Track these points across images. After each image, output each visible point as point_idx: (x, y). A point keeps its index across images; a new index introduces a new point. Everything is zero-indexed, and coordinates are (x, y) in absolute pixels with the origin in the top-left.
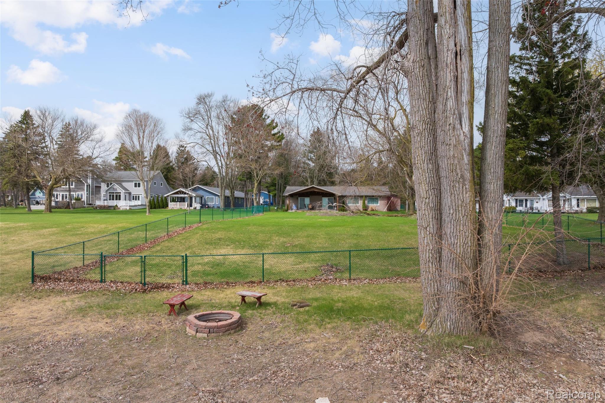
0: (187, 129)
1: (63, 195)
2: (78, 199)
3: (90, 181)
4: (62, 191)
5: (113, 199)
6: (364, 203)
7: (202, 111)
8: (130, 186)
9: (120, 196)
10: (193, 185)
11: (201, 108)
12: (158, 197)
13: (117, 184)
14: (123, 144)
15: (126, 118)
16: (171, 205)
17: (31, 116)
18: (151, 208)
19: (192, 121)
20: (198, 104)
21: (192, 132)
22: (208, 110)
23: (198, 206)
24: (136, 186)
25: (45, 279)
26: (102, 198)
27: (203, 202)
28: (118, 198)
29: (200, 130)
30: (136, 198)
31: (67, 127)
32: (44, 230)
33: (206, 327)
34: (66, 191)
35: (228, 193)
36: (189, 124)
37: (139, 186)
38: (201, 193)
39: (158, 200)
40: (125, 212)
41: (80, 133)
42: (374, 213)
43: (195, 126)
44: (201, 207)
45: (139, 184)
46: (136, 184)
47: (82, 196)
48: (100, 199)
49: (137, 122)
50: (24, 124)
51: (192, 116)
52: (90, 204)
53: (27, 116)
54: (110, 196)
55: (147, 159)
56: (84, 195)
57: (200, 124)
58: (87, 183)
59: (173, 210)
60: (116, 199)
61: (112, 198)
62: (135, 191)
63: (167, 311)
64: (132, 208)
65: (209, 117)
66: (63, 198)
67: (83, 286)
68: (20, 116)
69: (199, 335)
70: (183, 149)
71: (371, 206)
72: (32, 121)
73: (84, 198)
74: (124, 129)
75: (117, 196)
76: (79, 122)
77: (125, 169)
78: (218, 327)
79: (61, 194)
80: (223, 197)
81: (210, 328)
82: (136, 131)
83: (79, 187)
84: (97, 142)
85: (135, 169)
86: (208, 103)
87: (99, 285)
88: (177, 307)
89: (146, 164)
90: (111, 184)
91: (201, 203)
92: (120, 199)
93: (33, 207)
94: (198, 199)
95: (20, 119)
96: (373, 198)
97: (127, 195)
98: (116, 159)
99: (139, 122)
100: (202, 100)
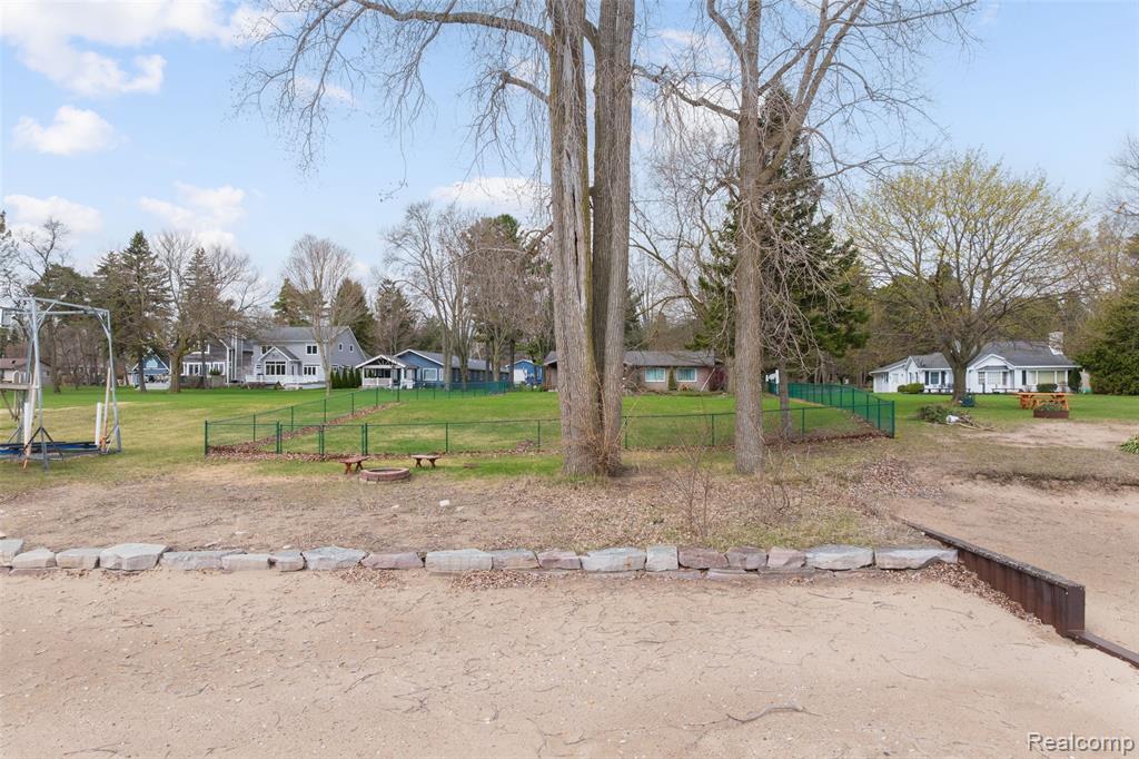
0: (390, 259)
1: (191, 366)
2: (216, 373)
3: (234, 343)
4: (190, 360)
5: (273, 373)
6: (671, 377)
7: (415, 229)
8: (300, 351)
9: (284, 367)
10: (399, 350)
11: (414, 227)
12: (345, 370)
13: (280, 348)
14: (287, 280)
15: (296, 248)
16: (367, 382)
17: (145, 241)
18: (334, 388)
19: (399, 245)
20: (409, 218)
21: (400, 264)
22: (424, 229)
23: (410, 385)
24: (309, 352)
25: (219, 450)
26: (256, 371)
27: (419, 377)
28: (281, 370)
29: (413, 261)
30: (310, 371)
31: (200, 255)
32: (192, 411)
33: (376, 476)
34: (197, 360)
35: (456, 361)
36: (394, 251)
37: (315, 351)
38: (415, 362)
39: (345, 374)
40: (293, 392)
41: (223, 267)
42: (689, 392)
43: (403, 254)
44: (415, 387)
45: (315, 348)
46: (309, 348)
47: (221, 367)
48: (251, 373)
49: (312, 254)
50: (136, 253)
51: (398, 239)
52: (235, 382)
53: (139, 240)
54: (268, 367)
55: (327, 306)
56: (225, 366)
57: (412, 251)
58: (230, 345)
59: (369, 390)
60: (278, 373)
61: (270, 370)
62: (309, 360)
63: (344, 471)
64: (304, 387)
65: (426, 240)
66: (191, 372)
67: (258, 457)
68: (129, 240)
69: (369, 483)
70: (389, 286)
71: (683, 381)
72: (148, 249)
73: (226, 371)
74: (293, 265)
75: (278, 367)
76: (222, 251)
77: (292, 324)
78: (387, 476)
79: (188, 364)
80: (448, 369)
81: (379, 476)
82: (310, 269)
83: (218, 352)
84: (250, 283)
85: (307, 324)
86: (424, 218)
87: (275, 456)
88: (354, 466)
89: (326, 314)
90: (270, 348)
91: (415, 379)
92: (283, 373)
93: (149, 386)
94: (410, 372)
95: (129, 246)
96: (687, 370)
97: (296, 367)
98: (277, 305)
99: (315, 255)
100: (414, 212)
